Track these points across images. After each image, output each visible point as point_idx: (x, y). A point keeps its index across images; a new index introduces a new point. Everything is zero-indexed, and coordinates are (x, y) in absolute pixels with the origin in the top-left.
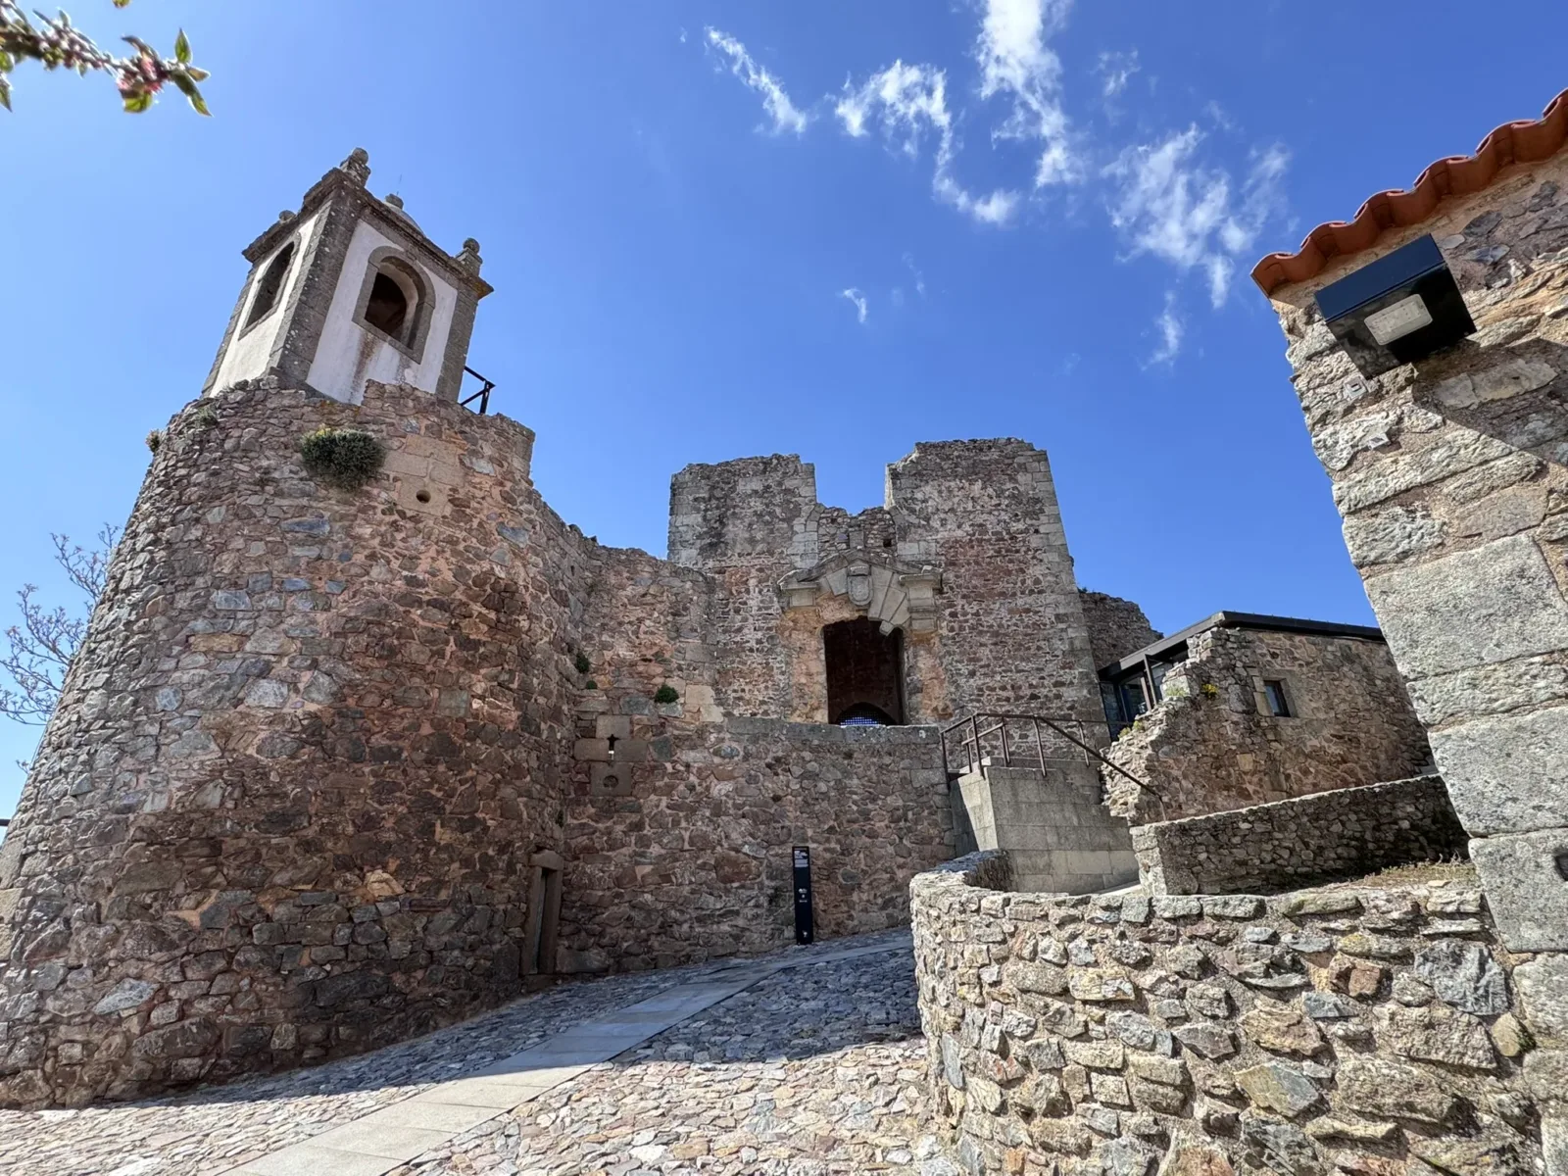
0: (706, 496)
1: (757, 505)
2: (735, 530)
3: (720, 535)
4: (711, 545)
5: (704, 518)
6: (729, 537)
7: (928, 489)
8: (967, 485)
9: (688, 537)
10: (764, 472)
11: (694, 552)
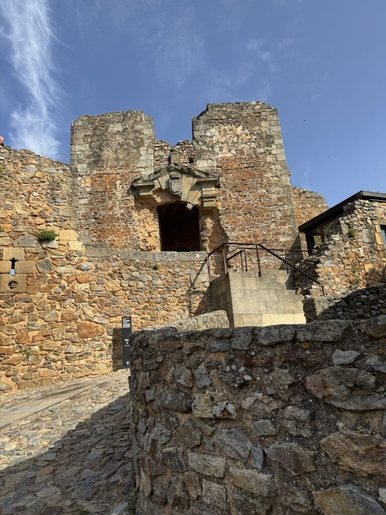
0: (91, 133)
1: (119, 139)
2: (108, 153)
3: (99, 156)
4: (95, 162)
5: (90, 147)
6: (104, 157)
7: (213, 130)
8: (234, 128)
9: (82, 157)
10: (123, 120)
11: (85, 166)
